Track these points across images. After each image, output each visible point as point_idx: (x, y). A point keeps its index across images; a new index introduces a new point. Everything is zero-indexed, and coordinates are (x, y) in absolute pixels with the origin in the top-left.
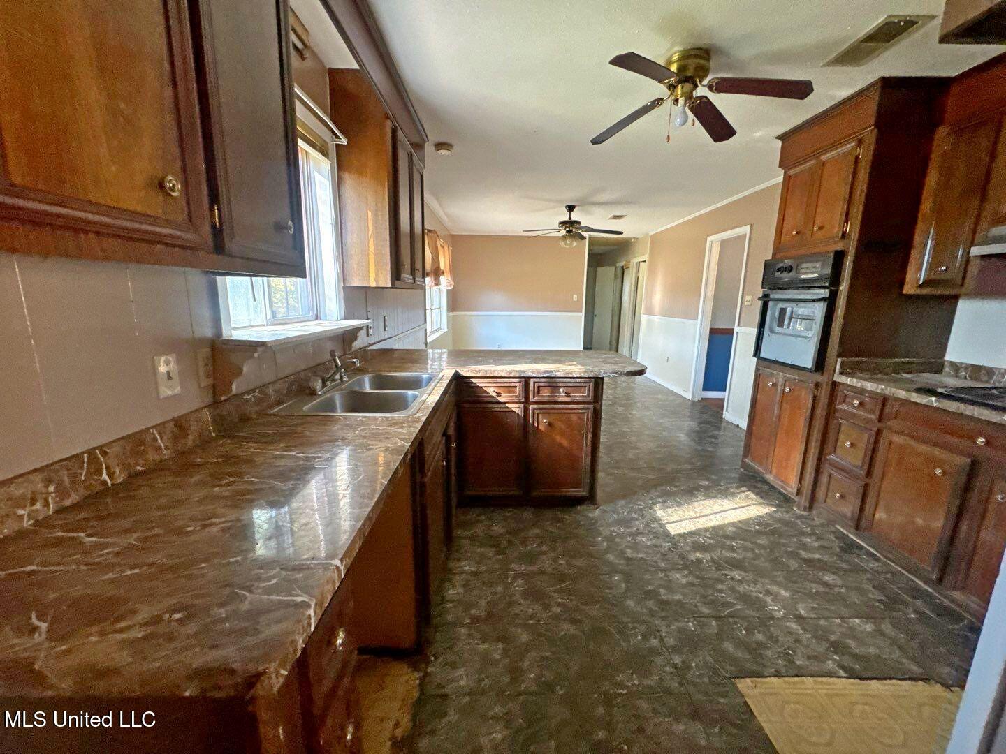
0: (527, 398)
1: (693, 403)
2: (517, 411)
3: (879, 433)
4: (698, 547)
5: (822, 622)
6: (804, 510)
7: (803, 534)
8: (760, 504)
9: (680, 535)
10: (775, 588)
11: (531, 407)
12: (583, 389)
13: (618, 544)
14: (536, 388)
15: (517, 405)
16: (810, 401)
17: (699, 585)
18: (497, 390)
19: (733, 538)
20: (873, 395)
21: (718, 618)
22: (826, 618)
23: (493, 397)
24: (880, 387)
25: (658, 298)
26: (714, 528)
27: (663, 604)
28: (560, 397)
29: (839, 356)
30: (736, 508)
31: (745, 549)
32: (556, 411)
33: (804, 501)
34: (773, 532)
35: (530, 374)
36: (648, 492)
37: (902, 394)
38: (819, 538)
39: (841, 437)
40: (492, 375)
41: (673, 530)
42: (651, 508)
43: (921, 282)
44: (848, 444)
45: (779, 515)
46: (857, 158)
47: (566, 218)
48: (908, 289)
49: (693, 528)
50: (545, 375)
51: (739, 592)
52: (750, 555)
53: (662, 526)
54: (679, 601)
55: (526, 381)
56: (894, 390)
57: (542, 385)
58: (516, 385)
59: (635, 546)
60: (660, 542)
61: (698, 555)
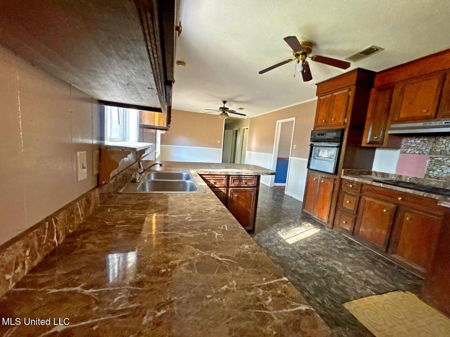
0: (228, 184)
1: (271, 188)
2: (223, 191)
3: (360, 198)
4: (302, 248)
5: (357, 273)
6: (330, 229)
7: (333, 239)
8: (314, 228)
9: (293, 244)
10: (336, 262)
11: (230, 189)
12: (252, 181)
13: (271, 251)
14: (233, 180)
15: (224, 188)
16: (332, 186)
17: (310, 265)
18: (214, 181)
19: (312, 243)
20: (358, 183)
21: (323, 278)
22: (358, 272)
23: (212, 184)
24: (360, 180)
25: (254, 144)
26: (304, 239)
27: (301, 275)
28: (242, 184)
29: (343, 168)
30: (307, 230)
31: (318, 247)
32: (240, 191)
33: (330, 225)
34: (324, 239)
35: (230, 174)
36: (272, 226)
37: (369, 182)
38: (340, 240)
39: (345, 199)
40: (213, 174)
41: (290, 241)
42: (276, 233)
43: (368, 142)
44: (348, 202)
45: (322, 232)
46: (349, 95)
47: (223, 106)
48: (363, 145)
49: (297, 241)
50: (237, 174)
51: (325, 265)
52: (321, 249)
53: (284, 240)
54: (307, 273)
55: (228, 176)
56: (366, 181)
57: (235, 178)
58: (224, 178)
59: (278, 251)
60: (287, 248)
61: (304, 252)
